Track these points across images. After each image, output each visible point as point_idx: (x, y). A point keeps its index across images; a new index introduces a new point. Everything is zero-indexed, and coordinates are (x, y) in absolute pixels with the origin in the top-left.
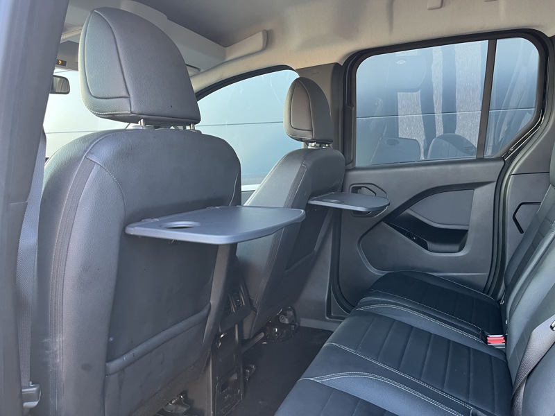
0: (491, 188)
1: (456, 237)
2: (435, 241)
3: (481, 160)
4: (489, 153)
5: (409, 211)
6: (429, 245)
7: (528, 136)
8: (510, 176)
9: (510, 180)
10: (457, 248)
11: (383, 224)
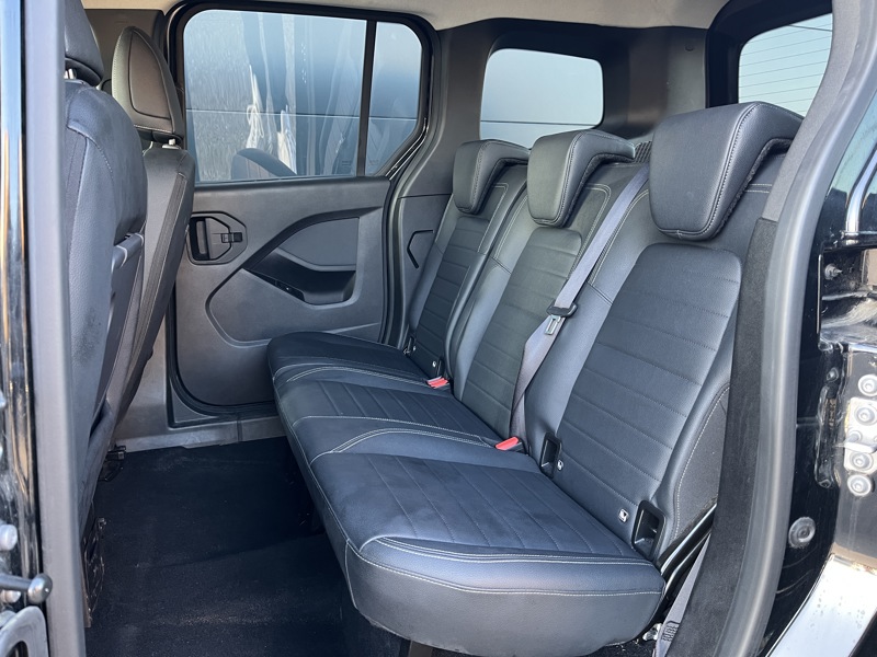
0: (377, 215)
1: (338, 281)
2: (312, 291)
3: (361, 179)
4: (370, 170)
5: (277, 251)
6: (305, 295)
7: (412, 150)
8: (399, 199)
9: (400, 206)
10: (341, 295)
11: (243, 271)
